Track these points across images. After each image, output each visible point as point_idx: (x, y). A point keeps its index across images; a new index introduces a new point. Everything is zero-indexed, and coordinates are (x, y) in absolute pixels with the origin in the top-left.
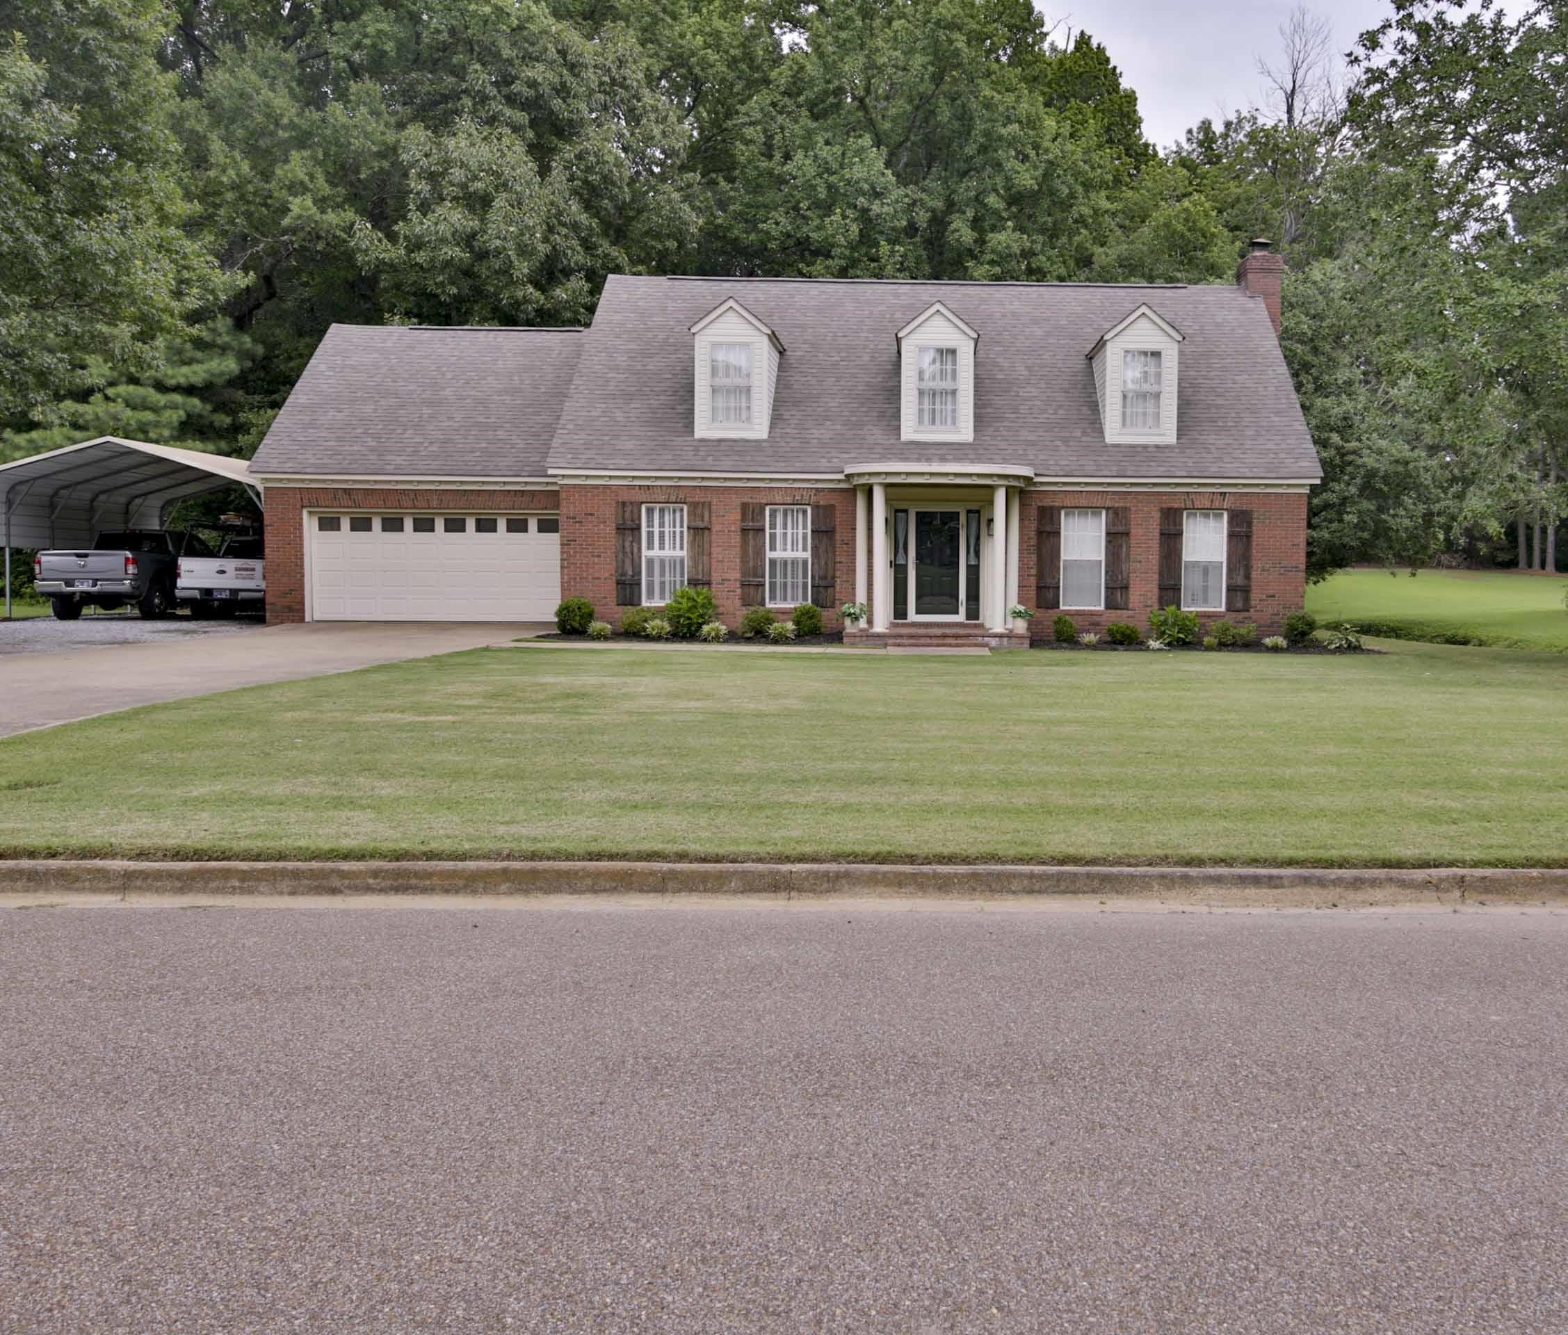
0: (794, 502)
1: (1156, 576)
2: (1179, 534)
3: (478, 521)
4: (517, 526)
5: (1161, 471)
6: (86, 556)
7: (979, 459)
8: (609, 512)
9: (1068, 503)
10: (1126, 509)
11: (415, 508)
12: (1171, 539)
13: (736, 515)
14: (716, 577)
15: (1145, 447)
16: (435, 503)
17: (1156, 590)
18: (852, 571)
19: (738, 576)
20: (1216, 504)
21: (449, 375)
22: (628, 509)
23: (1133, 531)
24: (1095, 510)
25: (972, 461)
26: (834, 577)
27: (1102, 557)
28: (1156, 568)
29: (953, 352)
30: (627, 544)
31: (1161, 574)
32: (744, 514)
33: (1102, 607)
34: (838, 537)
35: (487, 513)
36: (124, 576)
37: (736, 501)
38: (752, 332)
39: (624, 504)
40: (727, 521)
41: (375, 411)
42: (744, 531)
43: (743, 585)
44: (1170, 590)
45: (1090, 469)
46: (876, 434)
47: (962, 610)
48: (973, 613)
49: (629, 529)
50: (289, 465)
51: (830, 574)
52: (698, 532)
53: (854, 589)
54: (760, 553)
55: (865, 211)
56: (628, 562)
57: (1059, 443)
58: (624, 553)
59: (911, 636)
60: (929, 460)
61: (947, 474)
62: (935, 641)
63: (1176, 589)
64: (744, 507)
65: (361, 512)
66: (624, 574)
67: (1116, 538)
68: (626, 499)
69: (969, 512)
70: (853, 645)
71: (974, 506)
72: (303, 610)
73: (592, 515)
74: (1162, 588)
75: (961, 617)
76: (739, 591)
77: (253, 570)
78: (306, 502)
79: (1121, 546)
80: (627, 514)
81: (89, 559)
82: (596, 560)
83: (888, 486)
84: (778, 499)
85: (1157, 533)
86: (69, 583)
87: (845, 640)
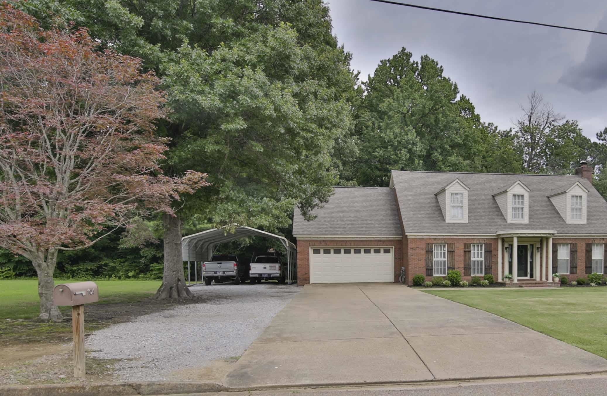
0: (479, 243)
1: (584, 264)
2: (591, 251)
3: (365, 250)
4: (377, 251)
5: (586, 232)
6: (221, 263)
7: (532, 229)
8: (424, 246)
9: (559, 242)
10: (576, 244)
11: (346, 246)
12: (589, 252)
13: (463, 247)
14: (456, 267)
15: (578, 225)
16: (353, 244)
17: (584, 268)
18: (497, 264)
19: (463, 266)
20: (601, 242)
21: (342, 203)
22: (430, 245)
23: (578, 250)
24: (567, 244)
25: (531, 229)
26: (492, 266)
27: (569, 258)
28: (584, 261)
29: (522, 196)
30: (429, 257)
31: (586, 264)
32: (465, 246)
33: (569, 274)
34: (493, 253)
35: (367, 247)
36: (233, 270)
37: (462, 242)
38: (463, 189)
39: (428, 244)
40: (459, 249)
41: (325, 214)
42: (465, 252)
43: (464, 269)
44: (589, 268)
45: (566, 231)
46: (499, 221)
47: (529, 275)
48: (532, 276)
49: (429, 252)
50: (306, 232)
51: (491, 265)
52: (451, 252)
53: (498, 269)
54: (470, 259)
55: (410, 149)
56: (430, 262)
57: (553, 224)
58: (428, 259)
59: (526, 284)
60: (519, 230)
61: (533, 234)
62: (533, 285)
63: (591, 267)
64: (465, 244)
65: (327, 247)
66: (428, 266)
67: (573, 253)
68: (429, 242)
69: (530, 245)
70: (509, 287)
71: (532, 243)
72: (309, 280)
73: (418, 247)
74: (586, 267)
75: (528, 277)
76: (463, 271)
77: (276, 267)
78: (311, 244)
79: (575, 255)
80: (430, 247)
81: (222, 264)
82: (420, 262)
83: (518, 237)
84: (475, 242)
85: (585, 250)
86: (215, 273)
87: (507, 285)
